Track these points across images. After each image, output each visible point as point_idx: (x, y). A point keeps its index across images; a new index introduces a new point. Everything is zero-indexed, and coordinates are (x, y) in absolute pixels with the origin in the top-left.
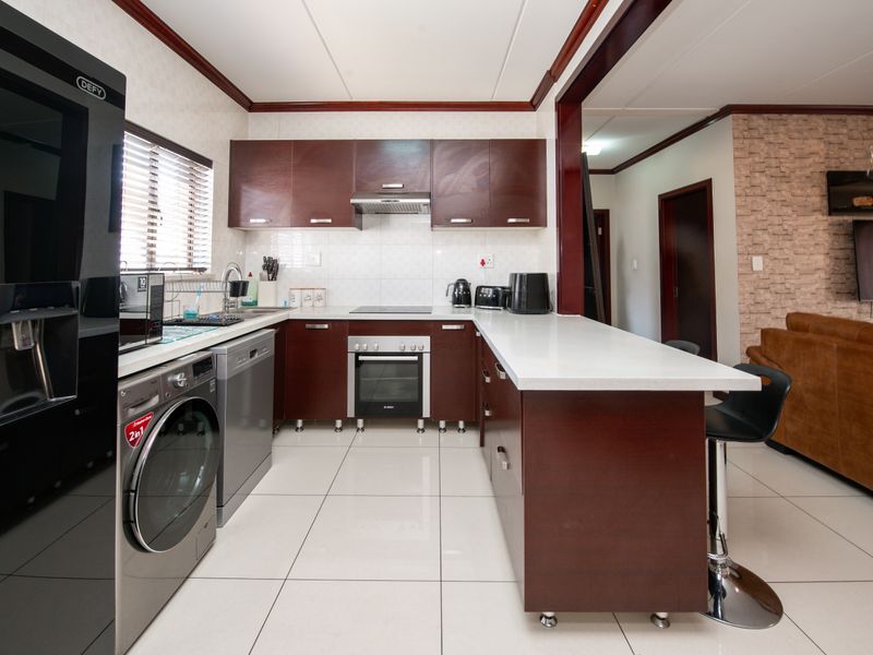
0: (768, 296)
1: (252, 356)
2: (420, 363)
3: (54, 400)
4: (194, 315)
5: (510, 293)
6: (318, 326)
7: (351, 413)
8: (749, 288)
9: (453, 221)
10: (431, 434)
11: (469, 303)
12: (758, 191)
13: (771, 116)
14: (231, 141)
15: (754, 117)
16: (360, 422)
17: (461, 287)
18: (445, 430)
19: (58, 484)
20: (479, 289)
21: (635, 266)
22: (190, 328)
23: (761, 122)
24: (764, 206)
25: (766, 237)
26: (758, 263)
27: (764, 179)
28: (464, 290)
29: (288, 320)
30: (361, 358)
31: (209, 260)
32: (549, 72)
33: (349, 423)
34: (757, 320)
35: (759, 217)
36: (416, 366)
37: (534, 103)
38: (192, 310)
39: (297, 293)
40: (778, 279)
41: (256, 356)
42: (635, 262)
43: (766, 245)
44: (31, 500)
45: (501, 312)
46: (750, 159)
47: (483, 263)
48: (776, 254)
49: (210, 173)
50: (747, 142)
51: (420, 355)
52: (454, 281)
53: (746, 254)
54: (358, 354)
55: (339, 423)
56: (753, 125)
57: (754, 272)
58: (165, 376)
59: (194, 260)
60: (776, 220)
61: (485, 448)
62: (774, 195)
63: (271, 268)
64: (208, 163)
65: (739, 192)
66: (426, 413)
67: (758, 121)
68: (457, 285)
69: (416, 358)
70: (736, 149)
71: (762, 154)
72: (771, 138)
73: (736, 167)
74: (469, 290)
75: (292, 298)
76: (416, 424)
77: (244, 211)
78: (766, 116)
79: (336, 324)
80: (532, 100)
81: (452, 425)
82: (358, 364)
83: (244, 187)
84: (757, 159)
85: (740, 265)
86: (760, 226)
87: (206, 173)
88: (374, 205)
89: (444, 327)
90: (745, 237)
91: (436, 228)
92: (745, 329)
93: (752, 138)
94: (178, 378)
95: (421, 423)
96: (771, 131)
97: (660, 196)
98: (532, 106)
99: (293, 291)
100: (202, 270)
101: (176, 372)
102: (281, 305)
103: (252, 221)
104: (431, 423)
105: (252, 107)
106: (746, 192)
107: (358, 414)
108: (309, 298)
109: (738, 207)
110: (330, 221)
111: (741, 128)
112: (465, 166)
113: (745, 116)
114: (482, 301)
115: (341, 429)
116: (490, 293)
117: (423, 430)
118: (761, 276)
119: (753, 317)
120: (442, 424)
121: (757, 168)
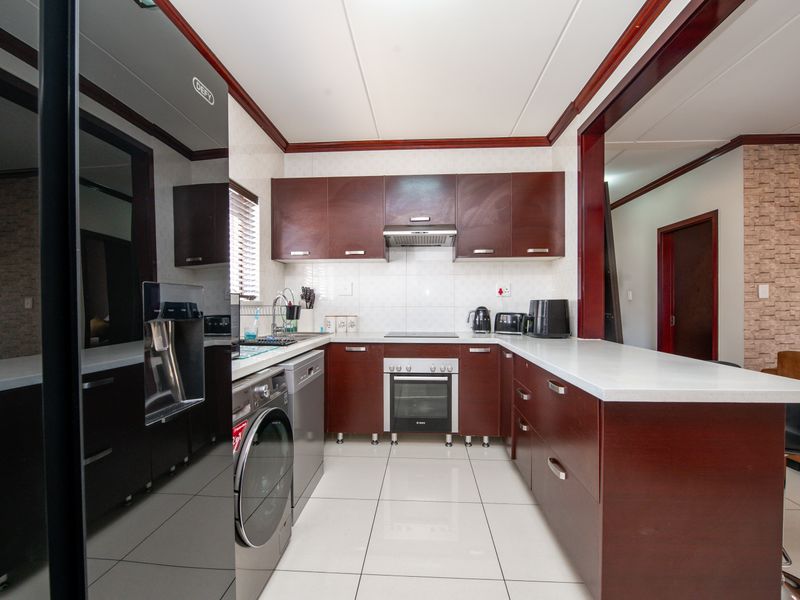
0: (773, 322)
1: (309, 373)
2: (449, 383)
3: (186, 401)
4: (255, 336)
5: (532, 319)
6: (355, 349)
7: (387, 428)
8: (755, 315)
9: (477, 251)
10: (458, 448)
11: (489, 329)
12: (767, 221)
13: (783, 146)
14: (272, 179)
15: (765, 147)
16: (394, 437)
17: (481, 314)
18: (471, 444)
19: (149, 485)
20: (498, 316)
21: (630, 297)
22: (256, 347)
23: (772, 152)
24: (773, 235)
25: (773, 266)
26: (764, 291)
27: (773, 209)
28: (484, 317)
29: (331, 343)
30: (396, 378)
31: (258, 289)
32: (573, 104)
33: (385, 437)
34: (761, 346)
35: (767, 246)
36: (445, 386)
37: (551, 138)
38: (252, 331)
39: (332, 320)
40: (784, 306)
41: (312, 373)
42: (630, 294)
43: (772, 273)
44: (129, 498)
45: (521, 337)
46: (760, 189)
47: (501, 292)
48: (783, 282)
49: (256, 208)
50: (757, 172)
51: (449, 375)
52: (475, 309)
53: (752, 283)
54: (392, 375)
55: (375, 437)
56: (764, 155)
57: (760, 300)
58: (253, 386)
59: (245, 289)
60: (784, 249)
61: (516, 461)
62: (782, 225)
63: (309, 296)
64: (254, 198)
65: (747, 222)
66: (455, 428)
67: (768, 151)
68: (477, 312)
69: (446, 378)
70: (746, 180)
71: (772, 183)
72: (782, 168)
73: (746, 198)
74: (489, 317)
75: (328, 324)
76: (445, 438)
77: (285, 244)
78: (777, 145)
79: (373, 347)
80: (550, 134)
81: (477, 440)
82: (393, 382)
83: (284, 223)
84: (767, 189)
85: (747, 293)
86: (767, 254)
87: (253, 208)
88: (403, 236)
89: (472, 350)
90: (752, 265)
91: (459, 259)
92: (748, 354)
93: (763, 168)
94: (263, 388)
95: (449, 438)
96: (782, 161)
97: (659, 229)
98: (548, 141)
99: (329, 319)
100: (252, 298)
101: (261, 383)
102: (319, 331)
103: (292, 253)
104: (459, 438)
105: (288, 148)
106: (756, 222)
107: (393, 429)
108: (343, 325)
109: (747, 236)
110: (362, 252)
111: (752, 158)
112: (488, 199)
113: (756, 146)
114: (501, 327)
115: (377, 442)
116: (508, 320)
117: (451, 444)
118: (767, 303)
119: (758, 342)
120: (468, 439)
121: (767, 197)
